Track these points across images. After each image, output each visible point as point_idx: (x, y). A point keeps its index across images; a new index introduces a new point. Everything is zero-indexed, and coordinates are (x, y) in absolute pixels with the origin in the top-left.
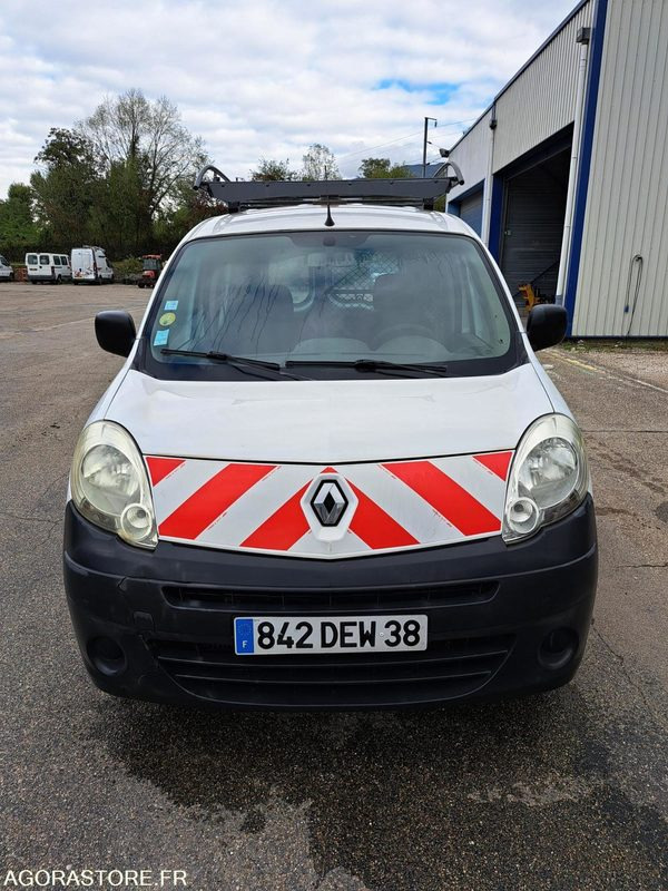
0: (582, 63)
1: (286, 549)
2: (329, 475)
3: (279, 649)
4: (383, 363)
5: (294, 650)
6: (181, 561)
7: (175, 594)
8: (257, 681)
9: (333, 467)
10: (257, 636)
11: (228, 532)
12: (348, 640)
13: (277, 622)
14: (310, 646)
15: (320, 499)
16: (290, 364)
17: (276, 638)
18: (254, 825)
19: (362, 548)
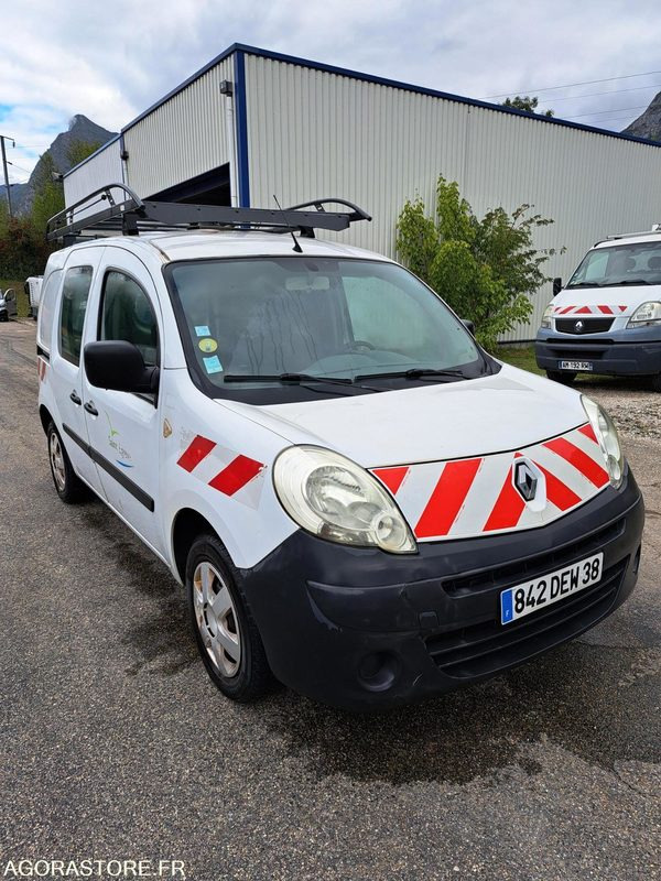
0: (229, 113)
1: (515, 525)
2: (519, 459)
3: (528, 610)
4: (429, 371)
5: (537, 607)
6: (448, 556)
7: (451, 586)
8: (500, 647)
9: (519, 451)
10: (514, 602)
11: (470, 522)
12: (565, 587)
13: (525, 587)
14: (544, 600)
15: (522, 480)
16: (360, 379)
17: (525, 600)
18: (532, 768)
19: (557, 513)
